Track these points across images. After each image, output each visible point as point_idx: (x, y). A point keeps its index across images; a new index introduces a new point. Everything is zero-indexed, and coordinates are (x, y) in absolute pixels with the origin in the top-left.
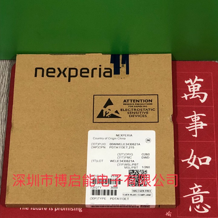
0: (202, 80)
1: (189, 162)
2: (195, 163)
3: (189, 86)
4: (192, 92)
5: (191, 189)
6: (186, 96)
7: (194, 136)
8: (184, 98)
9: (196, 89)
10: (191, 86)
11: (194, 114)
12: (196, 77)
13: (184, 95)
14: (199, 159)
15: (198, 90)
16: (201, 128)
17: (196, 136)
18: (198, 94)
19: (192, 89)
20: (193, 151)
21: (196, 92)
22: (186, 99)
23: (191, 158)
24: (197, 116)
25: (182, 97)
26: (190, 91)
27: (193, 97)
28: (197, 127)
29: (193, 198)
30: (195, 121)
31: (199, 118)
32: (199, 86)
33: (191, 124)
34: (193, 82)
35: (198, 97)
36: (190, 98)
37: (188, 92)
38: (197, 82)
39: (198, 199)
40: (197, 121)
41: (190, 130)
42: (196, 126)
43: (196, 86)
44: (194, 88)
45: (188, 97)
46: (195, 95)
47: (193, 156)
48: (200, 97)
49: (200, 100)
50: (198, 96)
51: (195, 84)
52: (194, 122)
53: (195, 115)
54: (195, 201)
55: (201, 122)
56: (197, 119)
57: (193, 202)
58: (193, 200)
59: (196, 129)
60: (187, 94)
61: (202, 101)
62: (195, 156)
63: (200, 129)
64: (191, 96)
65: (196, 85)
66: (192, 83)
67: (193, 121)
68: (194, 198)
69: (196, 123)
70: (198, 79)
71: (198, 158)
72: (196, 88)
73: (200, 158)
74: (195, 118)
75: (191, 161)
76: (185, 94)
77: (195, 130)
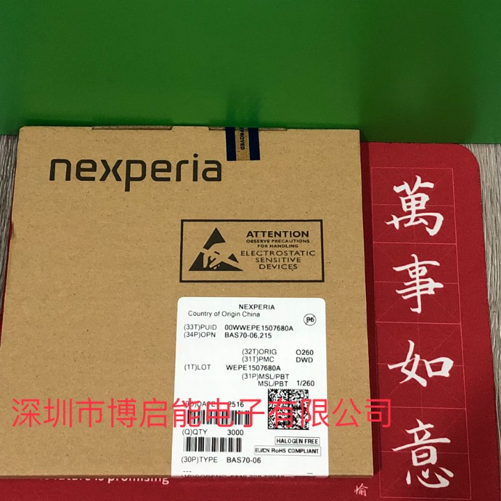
0: (431, 185)
1: (403, 370)
2: (417, 373)
3: (403, 199)
4: (409, 213)
5: (410, 432)
6: (396, 221)
7: (413, 310)
8: (393, 225)
9: (418, 205)
10: (407, 198)
11: (414, 262)
12: (419, 179)
13: (392, 219)
14: (427, 364)
15: (422, 207)
16: (431, 292)
17: (418, 310)
18: (423, 217)
19: (409, 204)
20: (412, 344)
21: (418, 212)
22: (397, 227)
23: (408, 360)
24: (420, 266)
25: (388, 223)
26: (405, 209)
27: (411, 223)
28: (421, 290)
29: (413, 452)
30: (417, 276)
31: (424, 271)
32: (425, 198)
33: (407, 284)
34: (411, 190)
35: (422, 224)
36: (406, 225)
37: (400, 213)
38: (421, 190)
39: (425, 455)
40: (420, 277)
41: (405, 298)
42: (418, 287)
43: (418, 199)
44: (413, 203)
45: (401, 223)
46: (417, 219)
47: (413, 357)
48: (426, 223)
49: (428, 229)
50: (422, 221)
51: (415, 193)
52: (415, 279)
53: (417, 264)
54: (419, 460)
55: (430, 280)
56: (420, 271)
57: (415, 463)
58: (414, 458)
59: (418, 294)
60: (398, 217)
61: (432, 232)
62: (417, 357)
63: (427, 294)
64: (408, 220)
65: (419, 195)
66: (408, 191)
67: (412, 276)
68: (417, 454)
69: (418, 281)
70: (422, 182)
71: (425, 361)
72: (417, 202)
73: (428, 360)
74: (417, 270)
75: (409, 367)
76: (394, 217)
77: (416, 297)
